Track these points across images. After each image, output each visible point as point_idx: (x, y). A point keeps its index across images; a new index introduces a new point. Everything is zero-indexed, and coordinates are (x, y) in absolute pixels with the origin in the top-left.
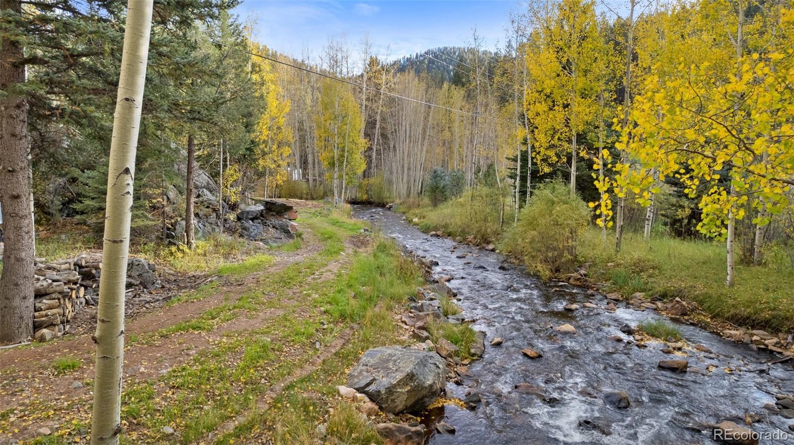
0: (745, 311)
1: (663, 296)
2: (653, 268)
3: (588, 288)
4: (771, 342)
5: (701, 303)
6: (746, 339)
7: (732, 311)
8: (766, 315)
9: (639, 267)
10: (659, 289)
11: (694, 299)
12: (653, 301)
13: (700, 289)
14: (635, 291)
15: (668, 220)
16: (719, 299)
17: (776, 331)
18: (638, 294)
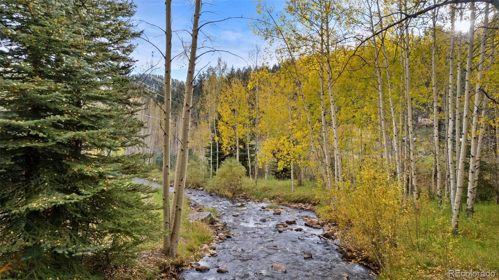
0: (296, 199)
1: (273, 198)
2: (270, 189)
3: (247, 199)
4: (303, 206)
5: (285, 198)
6: (297, 206)
7: (294, 199)
8: (302, 198)
9: (265, 189)
10: (272, 196)
11: (283, 197)
12: (270, 200)
13: (285, 194)
14: (264, 197)
15: (274, 173)
16: (290, 196)
17: (305, 203)
18: (265, 199)
